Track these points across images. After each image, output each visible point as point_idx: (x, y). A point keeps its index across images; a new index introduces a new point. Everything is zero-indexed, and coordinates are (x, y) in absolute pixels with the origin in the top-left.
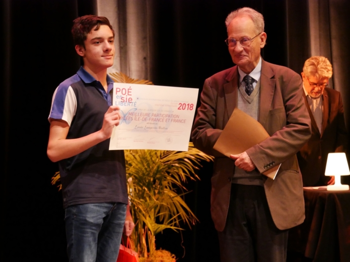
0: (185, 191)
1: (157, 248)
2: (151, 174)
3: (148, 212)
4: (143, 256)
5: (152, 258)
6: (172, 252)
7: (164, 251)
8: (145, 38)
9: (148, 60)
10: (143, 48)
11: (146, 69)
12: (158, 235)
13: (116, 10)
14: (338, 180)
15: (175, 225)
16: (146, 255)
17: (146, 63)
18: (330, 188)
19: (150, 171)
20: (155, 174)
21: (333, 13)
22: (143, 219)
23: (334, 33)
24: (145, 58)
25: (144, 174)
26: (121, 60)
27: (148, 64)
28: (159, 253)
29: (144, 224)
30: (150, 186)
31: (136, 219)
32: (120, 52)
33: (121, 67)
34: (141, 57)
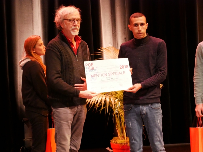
4: (124, 139)
9: (127, 39)
10: (124, 33)
13: (110, 14)
24: (125, 38)
31: (120, 120)
32: (113, 35)
33: (113, 43)
34: (123, 38)
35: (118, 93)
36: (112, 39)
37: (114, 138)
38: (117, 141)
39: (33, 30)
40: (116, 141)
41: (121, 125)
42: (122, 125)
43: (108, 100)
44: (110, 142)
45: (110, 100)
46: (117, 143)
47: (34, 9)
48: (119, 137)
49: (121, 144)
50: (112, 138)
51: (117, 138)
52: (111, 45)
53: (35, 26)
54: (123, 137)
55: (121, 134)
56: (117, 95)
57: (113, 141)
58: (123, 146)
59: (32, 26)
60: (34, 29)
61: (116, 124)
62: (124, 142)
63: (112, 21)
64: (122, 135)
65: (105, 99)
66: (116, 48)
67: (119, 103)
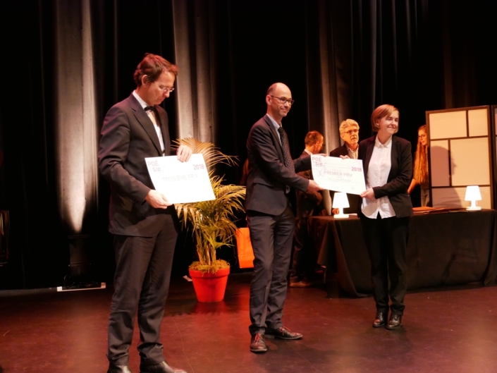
0: (236, 219)
1: (217, 259)
2: (213, 208)
3: (210, 234)
4: (208, 264)
5: (213, 265)
6: (228, 261)
7: (222, 260)
8: (210, 113)
9: (213, 128)
10: (209, 120)
11: (212, 134)
12: (218, 250)
14: (341, 211)
15: (230, 243)
16: (209, 263)
17: (211, 130)
18: (336, 217)
19: (212, 206)
20: (215, 208)
21: (339, 96)
22: (207, 238)
23: (340, 109)
24: (211, 127)
25: (207, 208)
26: (194, 128)
27: (213, 131)
28: (218, 261)
29: (208, 243)
30: (212, 216)
31: (203, 239)
32: (194, 123)
33: (194, 133)
34: (208, 126)
36: (192, 127)
37: (194, 263)
38: (198, 267)
39: (83, 113)
40: (196, 267)
41: (203, 245)
43: (186, 211)
44: (188, 268)
45: (189, 210)
46: (197, 269)
47: (85, 84)
48: (201, 261)
49: (203, 270)
50: (191, 263)
51: (197, 262)
52: (190, 136)
53: (85, 108)
54: (207, 262)
57: (192, 268)
58: (206, 274)
59: (81, 108)
60: (85, 113)
61: (197, 244)
62: (208, 268)
63: (193, 103)
64: (204, 258)
65: (182, 209)
66: (197, 139)
67: (201, 215)
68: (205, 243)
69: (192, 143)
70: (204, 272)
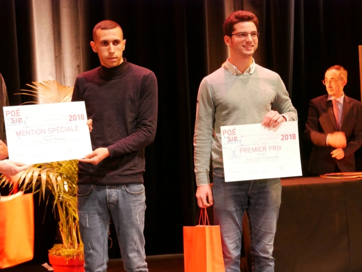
4: (74, 248)
5: (81, 249)
8: (78, 48)
9: (81, 67)
10: (76, 57)
13: (51, 22)
16: (76, 246)
17: (79, 70)
22: (73, 214)
24: (78, 66)
25: (73, 173)
26: (56, 65)
29: (74, 219)
31: (67, 214)
32: (56, 61)
33: (57, 74)
34: (75, 65)
35: (64, 165)
36: (54, 67)
37: (56, 246)
38: (60, 251)
40: (58, 252)
41: (68, 222)
42: (70, 223)
43: (44, 177)
44: (47, 253)
45: (48, 176)
46: (60, 255)
48: (65, 243)
49: (68, 256)
50: (51, 246)
51: (60, 245)
52: (52, 78)
54: (72, 244)
55: (68, 239)
56: (62, 169)
57: (52, 252)
58: (71, 260)
61: (60, 220)
62: (74, 252)
63: (54, 34)
64: (70, 240)
65: (39, 175)
66: (61, 82)
67: (65, 183)
68: (71, 220)
69: (54, 87)
70: (70, 258)
